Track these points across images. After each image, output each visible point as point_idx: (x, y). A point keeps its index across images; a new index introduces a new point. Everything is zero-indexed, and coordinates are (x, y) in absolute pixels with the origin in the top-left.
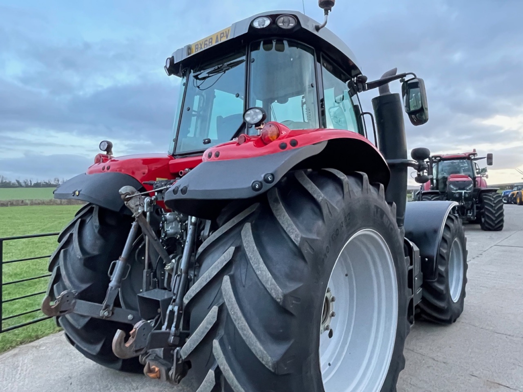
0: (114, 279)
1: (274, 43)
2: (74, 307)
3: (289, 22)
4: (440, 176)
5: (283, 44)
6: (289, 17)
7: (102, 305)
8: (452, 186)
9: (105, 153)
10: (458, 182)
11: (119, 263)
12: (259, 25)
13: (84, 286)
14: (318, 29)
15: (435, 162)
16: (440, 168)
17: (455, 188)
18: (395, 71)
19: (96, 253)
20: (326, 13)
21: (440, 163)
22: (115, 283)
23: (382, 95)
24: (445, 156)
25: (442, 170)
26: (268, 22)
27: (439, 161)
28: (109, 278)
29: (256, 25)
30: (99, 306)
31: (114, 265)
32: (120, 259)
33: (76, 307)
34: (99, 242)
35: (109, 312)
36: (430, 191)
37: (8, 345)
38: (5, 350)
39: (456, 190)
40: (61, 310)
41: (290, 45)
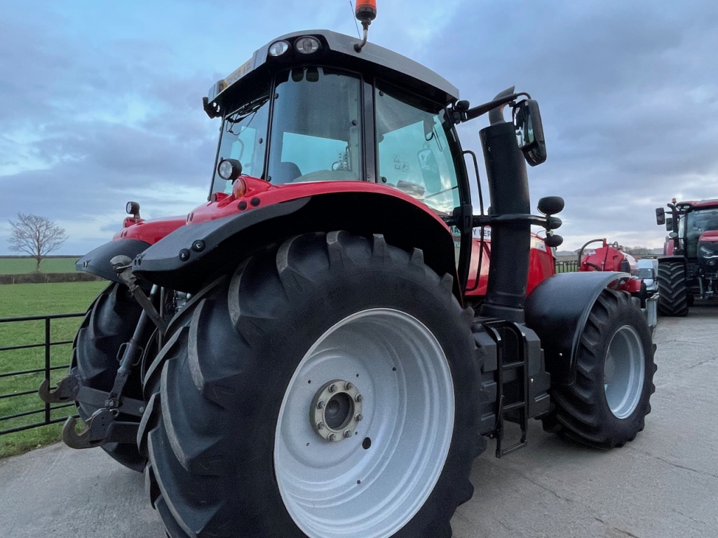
0: (123, 364)
1: (305, 72)
2: (77, 394)
3: (311, 45)
4: (689, 234)
5: (317, 72)
6: (310, 39)
7: (108, 393)
8: (703, 249)
9: (132, 216)
10: (713, 242)
11: (130, 346)
12: (277, 52)
13: (97, 371)
14: (358, 49)
15: (681, 212)
16: (690, 222)
17: (708, 252)
18: (512, 89)
19: (111, 333)
20: (366, 28)
21: (689, 214)
22: (124, 369)
23: (494, 124)
24: (698, 204)
25: (695, 225)
26: (285, 48)
27: (689, 211)
28: (118, 363)
29: (274, 52)
30: (105, 394)
31: (124, 347)
32: (131, 341)
33: (79, 395)
34: (117, 321)
35: (114, 402)
36: (673, 256)
37: (53, 438)
38: (49, 443)
39: (711, 255)
40: (61, 396)
41: (326, 72)
